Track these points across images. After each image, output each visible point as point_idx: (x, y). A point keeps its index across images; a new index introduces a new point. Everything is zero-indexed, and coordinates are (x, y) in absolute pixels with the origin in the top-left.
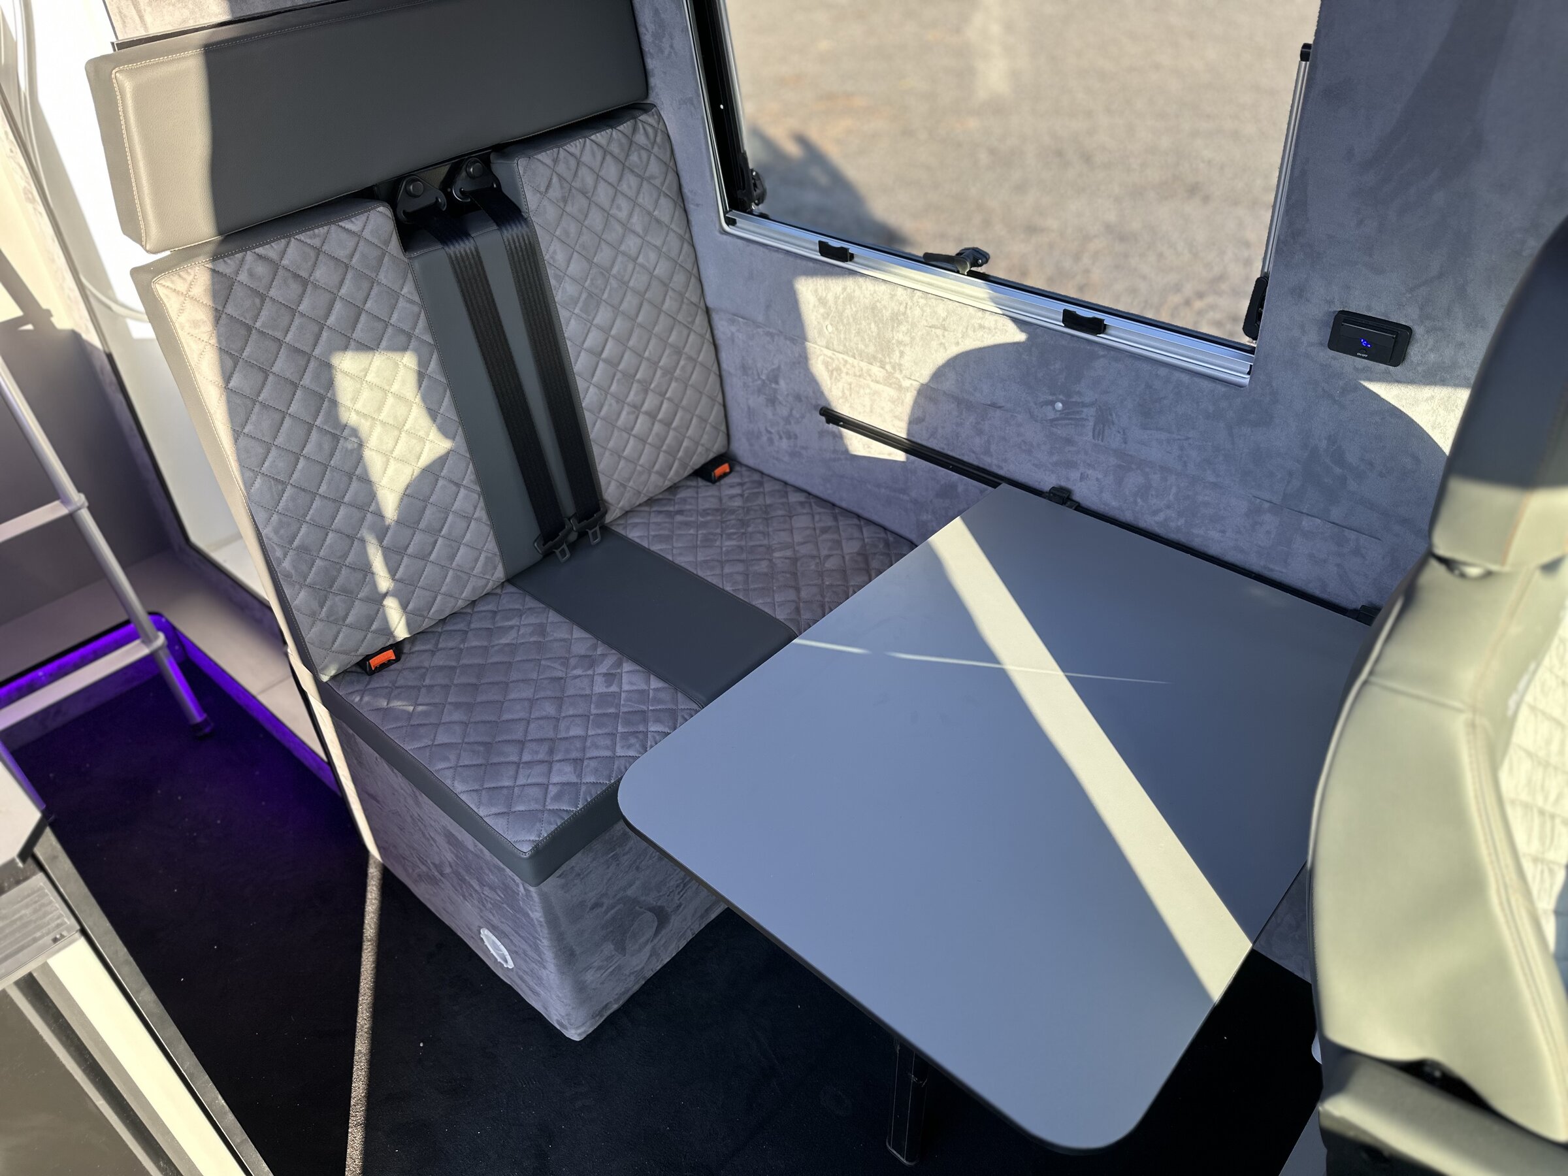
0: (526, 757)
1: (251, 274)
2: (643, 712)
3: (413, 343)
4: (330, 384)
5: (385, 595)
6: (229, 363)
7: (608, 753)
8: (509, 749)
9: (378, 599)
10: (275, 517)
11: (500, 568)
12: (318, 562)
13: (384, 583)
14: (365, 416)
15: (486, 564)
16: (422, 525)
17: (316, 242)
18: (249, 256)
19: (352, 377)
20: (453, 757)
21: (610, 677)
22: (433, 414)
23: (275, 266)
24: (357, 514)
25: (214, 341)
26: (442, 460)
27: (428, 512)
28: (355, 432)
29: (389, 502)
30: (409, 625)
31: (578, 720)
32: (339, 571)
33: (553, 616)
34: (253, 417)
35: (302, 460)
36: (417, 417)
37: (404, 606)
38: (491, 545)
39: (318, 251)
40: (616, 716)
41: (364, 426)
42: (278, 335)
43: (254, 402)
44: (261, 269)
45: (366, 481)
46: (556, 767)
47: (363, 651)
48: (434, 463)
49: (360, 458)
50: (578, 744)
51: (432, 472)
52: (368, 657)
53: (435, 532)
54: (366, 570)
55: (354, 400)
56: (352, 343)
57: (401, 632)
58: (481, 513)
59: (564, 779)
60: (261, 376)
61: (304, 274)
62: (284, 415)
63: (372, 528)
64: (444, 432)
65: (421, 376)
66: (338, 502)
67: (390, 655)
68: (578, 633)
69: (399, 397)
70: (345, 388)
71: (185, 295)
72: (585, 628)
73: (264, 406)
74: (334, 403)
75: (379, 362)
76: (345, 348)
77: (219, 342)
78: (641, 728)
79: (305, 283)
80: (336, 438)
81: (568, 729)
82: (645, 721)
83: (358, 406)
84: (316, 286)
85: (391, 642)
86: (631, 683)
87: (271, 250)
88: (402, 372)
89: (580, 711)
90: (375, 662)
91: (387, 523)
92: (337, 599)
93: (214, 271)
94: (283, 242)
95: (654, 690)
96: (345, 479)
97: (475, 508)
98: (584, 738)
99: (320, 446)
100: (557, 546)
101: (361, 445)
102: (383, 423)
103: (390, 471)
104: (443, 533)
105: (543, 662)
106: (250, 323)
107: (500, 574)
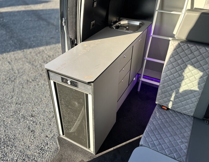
0: (157, 136)
1: (184, 47)
2: (177, 151)
3: (204, 72)
4: (185, 68)
5: (171, 101)
6: (172, 56)
7: (164, 149)
8: (157, 132)
9: (170, 101)
10: (163, 79)
11: (193, 114)
12: (165, 89)
13: (172, 99)
14: (187, 76)
15: (190, 111)
16: (184, 97)
17: (199, 48)
18: (186, 44)
19: (189, 70)
20: (151, 125)
21: (182, 142)
22: (199, 84)
23: (189, 48)
24: (175, 88)
25: (172, 52)
26: (195, 91)
27: (186, 96)
28: (184, 77)
29: (181, 90)
30: (171, 107)
31: (169, 140)
32: (167, 92)
33: (191, 127)
34: (170, 65)
35: (172, 75)
36: (196, 82)
37: (173, 105)
38: (194, 109)
39: (198, 49)
40: (174, 146)
41: (186, 77)
42: (182, 57)
43: (172, 63)
44: (186, 47)
45: (180, 85)
46: (157, 141)
47: (163, 104)
48: (193, 90)
49: (182, 81)
50: (164, 143)
51: (192, 92)
52: (163, 106)
53: (185, 100)
54: (171, 96)
55: (187, 73)
56: (193, 65)
57: (170, 107)
58: (196, 103)
59: (155, 143)
60: (175, 61)
61: (193, 51)
62: (174, 68)
63: (176, 91)
64: (199, 88)
65: (201, 77)
66: (173, 84)
67: (166, 108)
68: (189, 133)
69: (195, 78)
70: (186, 70)
71: (173, 45)
72: (191, 134)
73: (173, 65)
74: (184, 71)
75: (196, 71)
76: (192, 65)
77: (173, 53)
78: (173, 152)
79: (192, 52)
80: (180, 76)
81: (166, 140)
82: (175, 152)
83: (187, 74)
84: (193, 54)
85: (168, 107)
86: (183, 146)
87: (190, 45)
88: (199, 74)
89: (171, 140)
90: (163, 107)
91: (179, 92)
92: (164, 95)
93: (179, 43)
94: (193, 45)
95: (184, 151)
96: (177, 82)
97: (195, 102)
98: (165, 143)
99: (176, 75)
100: (206, 120)
101: (183, 79)
102: (189, 79)
103: (185, 86)
104: (187, 101)
105: (179, 130)
106: (179, 53)
107: (192, 114)
